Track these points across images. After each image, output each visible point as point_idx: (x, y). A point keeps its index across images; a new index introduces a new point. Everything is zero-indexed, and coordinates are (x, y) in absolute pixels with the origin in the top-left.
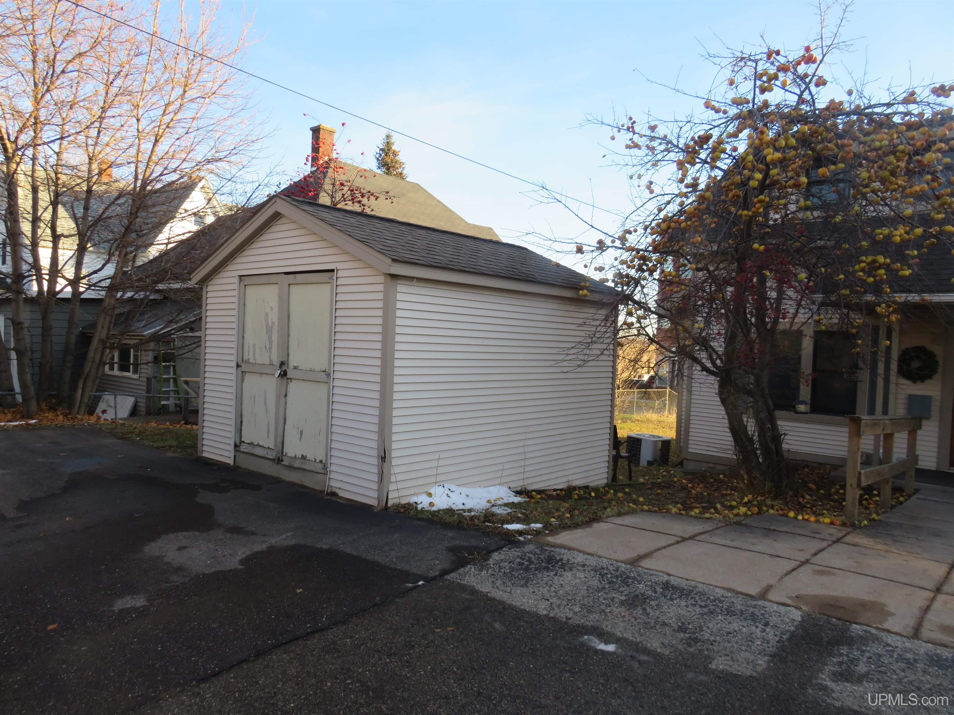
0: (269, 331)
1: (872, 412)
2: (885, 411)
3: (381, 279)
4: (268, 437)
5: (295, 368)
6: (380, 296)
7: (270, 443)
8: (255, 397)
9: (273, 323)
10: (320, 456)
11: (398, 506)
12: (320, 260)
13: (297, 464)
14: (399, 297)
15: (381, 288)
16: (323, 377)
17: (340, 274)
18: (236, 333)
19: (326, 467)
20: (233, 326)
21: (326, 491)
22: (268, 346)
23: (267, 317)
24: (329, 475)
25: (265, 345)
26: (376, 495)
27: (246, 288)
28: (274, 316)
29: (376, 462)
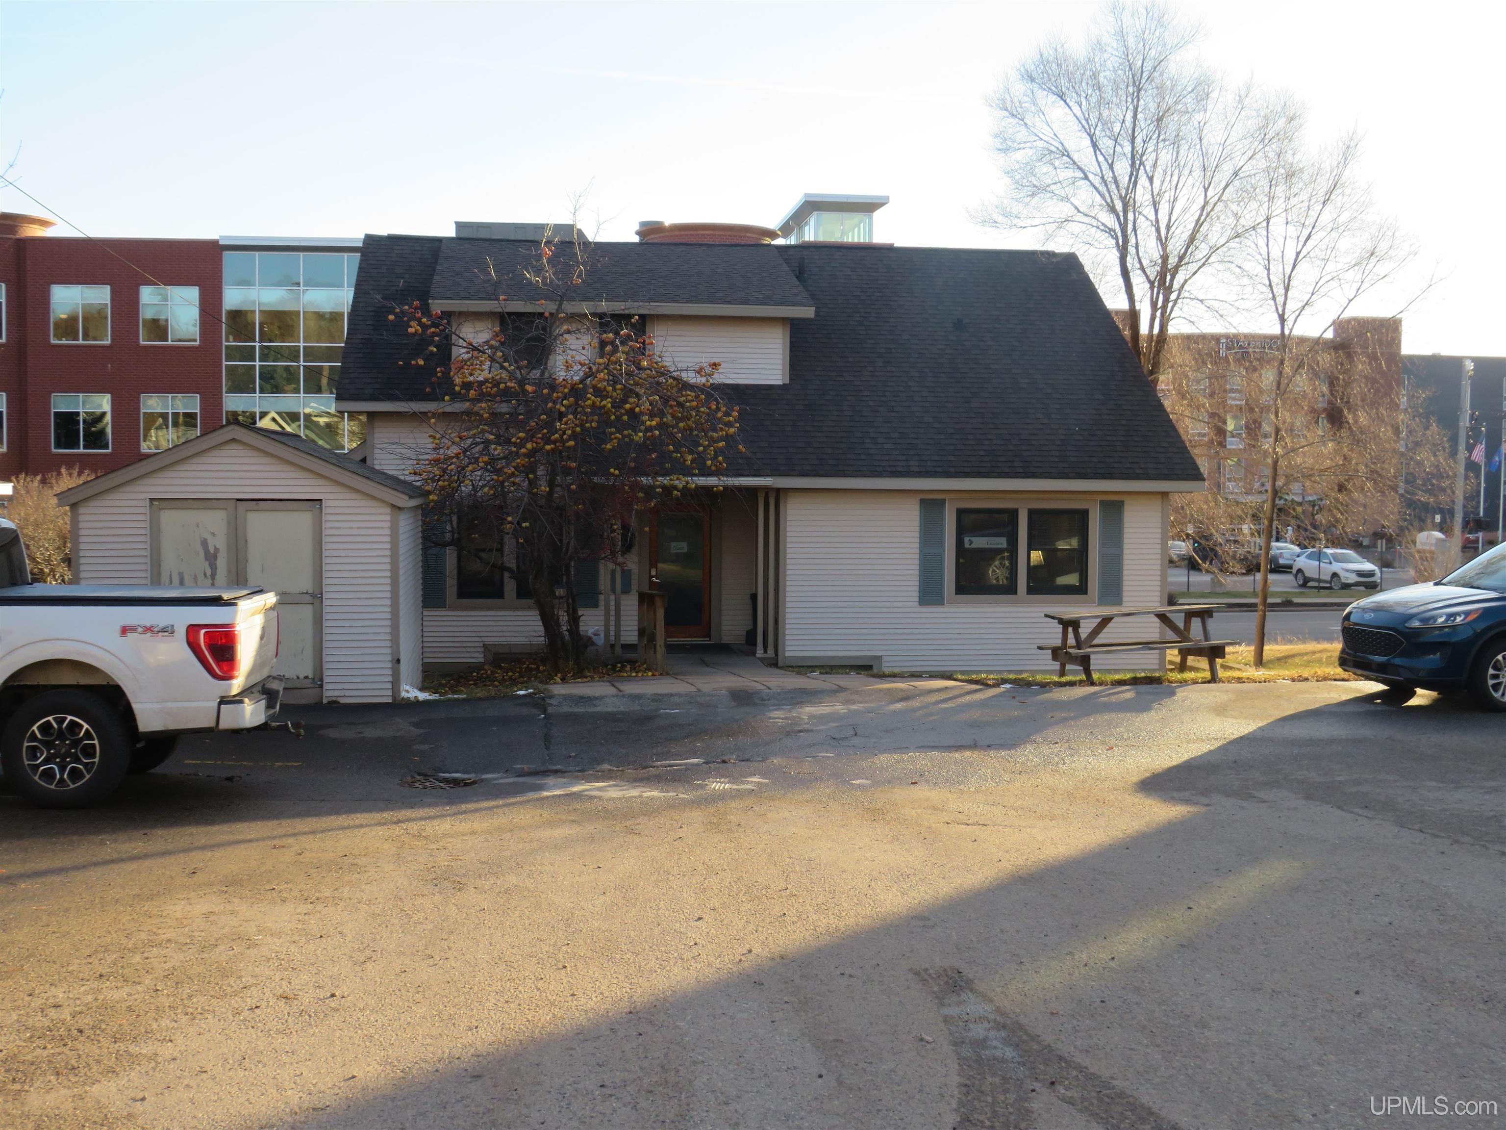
0: (211, 558)
3: (388, 510)
6: (388, 524)
9: (217, 550)
10: (305, 669)
11: (402, 701)
12: (296, 489)
14: (400, 524)
15: (388, 518)
16: (308, 599)
17: (329, 503)
18: (148, 560)
19: (318, 681)
20: (143, 553)
21: (325, 701)
22: (209, 572)
23: (204, 543)
24: (325, 687)
25: (205, 575)
26: (390, 693)
27: (162, 512)
28: (219, 542)
29: (389, 665)
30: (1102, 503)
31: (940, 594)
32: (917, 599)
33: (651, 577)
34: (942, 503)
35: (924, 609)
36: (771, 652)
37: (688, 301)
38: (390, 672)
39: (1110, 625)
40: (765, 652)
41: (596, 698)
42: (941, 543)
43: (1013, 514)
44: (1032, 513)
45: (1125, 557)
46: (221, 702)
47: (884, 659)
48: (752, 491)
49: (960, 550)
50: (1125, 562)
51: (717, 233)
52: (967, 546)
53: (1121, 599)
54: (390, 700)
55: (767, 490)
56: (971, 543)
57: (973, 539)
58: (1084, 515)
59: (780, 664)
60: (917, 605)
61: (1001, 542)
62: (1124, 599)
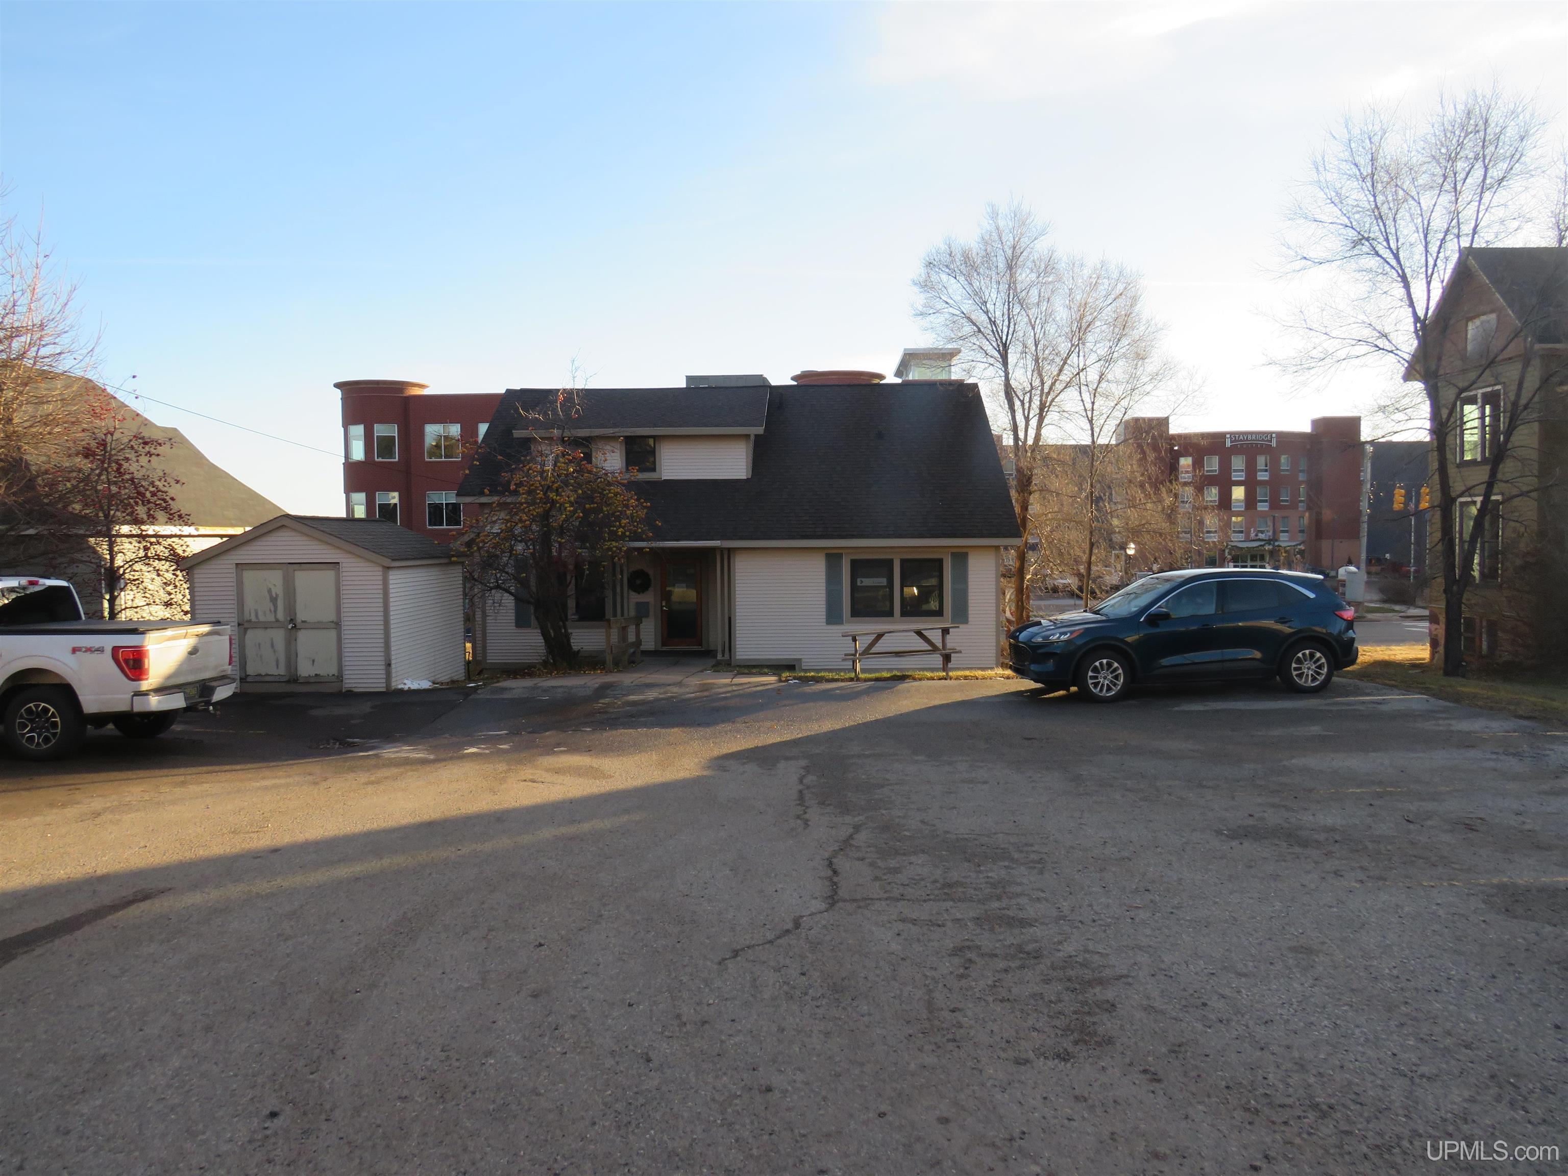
0: (274, 600)
1: (615, 615)
2: (622, 615)
3: (380, 569)
4: (278, 667)
5: (303, 622)
6: (381, 578)
7: (282, 671)
8: (259, 644)
9: (277, 595)
10: (333, 670)
11: (394, 690)
12: (323, 556)
13: (312, 680)
14: (391, 577)
15: (381, 573)
16: (333, 625)
17: (344, 565)
18: (235, 602)
19: (340, 678)
20: (232, 598)
21: (344, 690)
22: (273, 609)
23: (270, 591)
24: (344, 681)
25: (270, 610)
26: (384, 685)
27: (244, 572)
28: (278, 590)
29: (383, 667)
30: (953, 554)
31: (841, 617)
32: (825, 620)
33: (662, 607)
34: (840, 556)
35: (830, 627)
36: (727, 656)
37: (694, 426)
38: (384, 672)
39: (883, 638)
40: (723, 656)
41: (510, 689)
42: (840, 583)
43: (890, 562)
44: (903, 562)
45: (969, 591)
46: (135, 695)
47: (803, 660)
48: (713, 550)
49: (854, 588)
50: (970, 594)
51: (841, 377)
52: (859, 584)
53: (967, 620)
54: (384, 690)
55: (722, 550)
56: (862, 582)
57: (863, 580)
58: (940, 561)
59: (733, 664)
60: (825, 624)
61: (883, 581)
62: (970, 619)
